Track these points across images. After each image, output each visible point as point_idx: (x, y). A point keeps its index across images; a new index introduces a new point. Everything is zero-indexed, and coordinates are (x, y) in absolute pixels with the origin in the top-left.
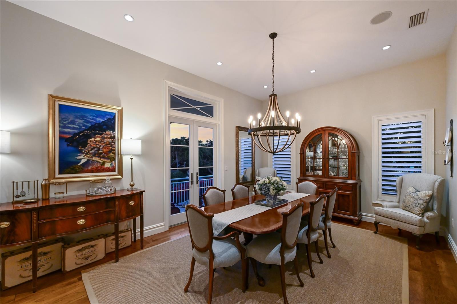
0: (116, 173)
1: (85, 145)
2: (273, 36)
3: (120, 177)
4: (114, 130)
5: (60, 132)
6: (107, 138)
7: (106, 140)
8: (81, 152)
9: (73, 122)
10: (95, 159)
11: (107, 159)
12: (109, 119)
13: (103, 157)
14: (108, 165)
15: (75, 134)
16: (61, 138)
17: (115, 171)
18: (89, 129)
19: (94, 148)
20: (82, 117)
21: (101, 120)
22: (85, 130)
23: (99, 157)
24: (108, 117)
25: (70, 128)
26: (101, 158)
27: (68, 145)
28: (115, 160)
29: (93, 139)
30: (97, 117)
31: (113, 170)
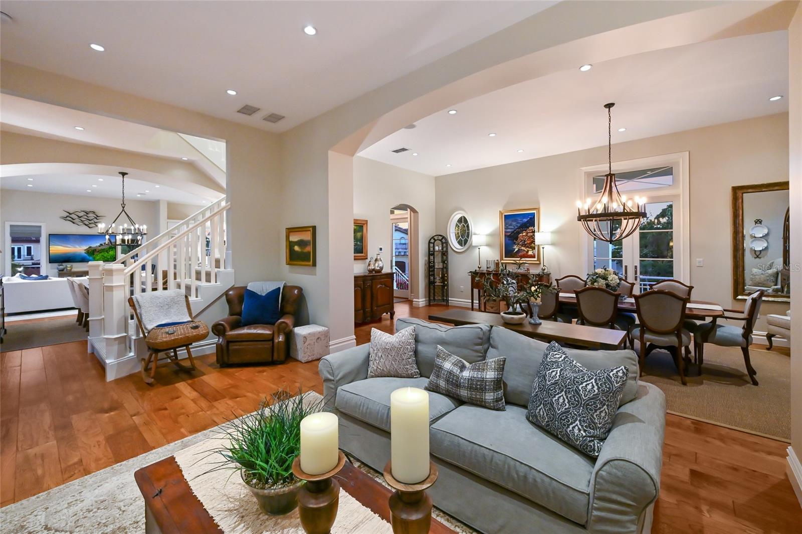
0: (536, 259)
1: (517, 238)
2: (609, 106)
3: (538, 262)
4: (534, 226)
5: (505, 232)
6: (530, 232)
7: (529, 234)
8: (515, 243)
9: (511, 225)
10: (523, 248)
11: (530, 248)
12: (531, 218)
13: (528, 247)
14: (530, 253)
15: (512, 232)
16: (505, 235)
17: (535, 258)
18: (519, 228)
19: (522, 240)
20: (515, 221)
21: (526, 220)
22: (517, 229)
23: (524, 247)
24: (530, 217)
25: (509, 229)
26: (526, 247)
27: (509, 240)
28: (535, 249)
29: (521, 235)
30: (523, 218)
31: (534, 257)
